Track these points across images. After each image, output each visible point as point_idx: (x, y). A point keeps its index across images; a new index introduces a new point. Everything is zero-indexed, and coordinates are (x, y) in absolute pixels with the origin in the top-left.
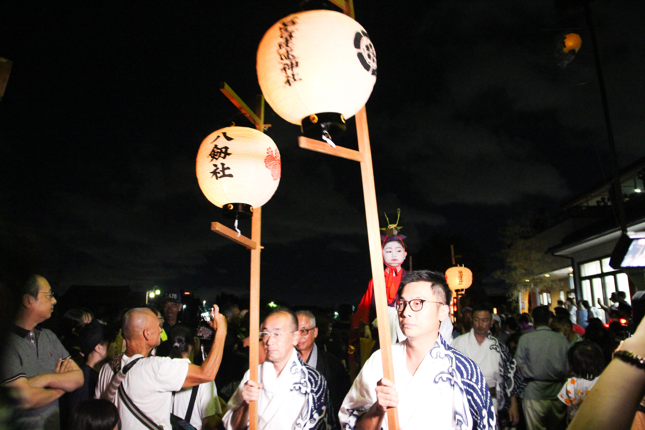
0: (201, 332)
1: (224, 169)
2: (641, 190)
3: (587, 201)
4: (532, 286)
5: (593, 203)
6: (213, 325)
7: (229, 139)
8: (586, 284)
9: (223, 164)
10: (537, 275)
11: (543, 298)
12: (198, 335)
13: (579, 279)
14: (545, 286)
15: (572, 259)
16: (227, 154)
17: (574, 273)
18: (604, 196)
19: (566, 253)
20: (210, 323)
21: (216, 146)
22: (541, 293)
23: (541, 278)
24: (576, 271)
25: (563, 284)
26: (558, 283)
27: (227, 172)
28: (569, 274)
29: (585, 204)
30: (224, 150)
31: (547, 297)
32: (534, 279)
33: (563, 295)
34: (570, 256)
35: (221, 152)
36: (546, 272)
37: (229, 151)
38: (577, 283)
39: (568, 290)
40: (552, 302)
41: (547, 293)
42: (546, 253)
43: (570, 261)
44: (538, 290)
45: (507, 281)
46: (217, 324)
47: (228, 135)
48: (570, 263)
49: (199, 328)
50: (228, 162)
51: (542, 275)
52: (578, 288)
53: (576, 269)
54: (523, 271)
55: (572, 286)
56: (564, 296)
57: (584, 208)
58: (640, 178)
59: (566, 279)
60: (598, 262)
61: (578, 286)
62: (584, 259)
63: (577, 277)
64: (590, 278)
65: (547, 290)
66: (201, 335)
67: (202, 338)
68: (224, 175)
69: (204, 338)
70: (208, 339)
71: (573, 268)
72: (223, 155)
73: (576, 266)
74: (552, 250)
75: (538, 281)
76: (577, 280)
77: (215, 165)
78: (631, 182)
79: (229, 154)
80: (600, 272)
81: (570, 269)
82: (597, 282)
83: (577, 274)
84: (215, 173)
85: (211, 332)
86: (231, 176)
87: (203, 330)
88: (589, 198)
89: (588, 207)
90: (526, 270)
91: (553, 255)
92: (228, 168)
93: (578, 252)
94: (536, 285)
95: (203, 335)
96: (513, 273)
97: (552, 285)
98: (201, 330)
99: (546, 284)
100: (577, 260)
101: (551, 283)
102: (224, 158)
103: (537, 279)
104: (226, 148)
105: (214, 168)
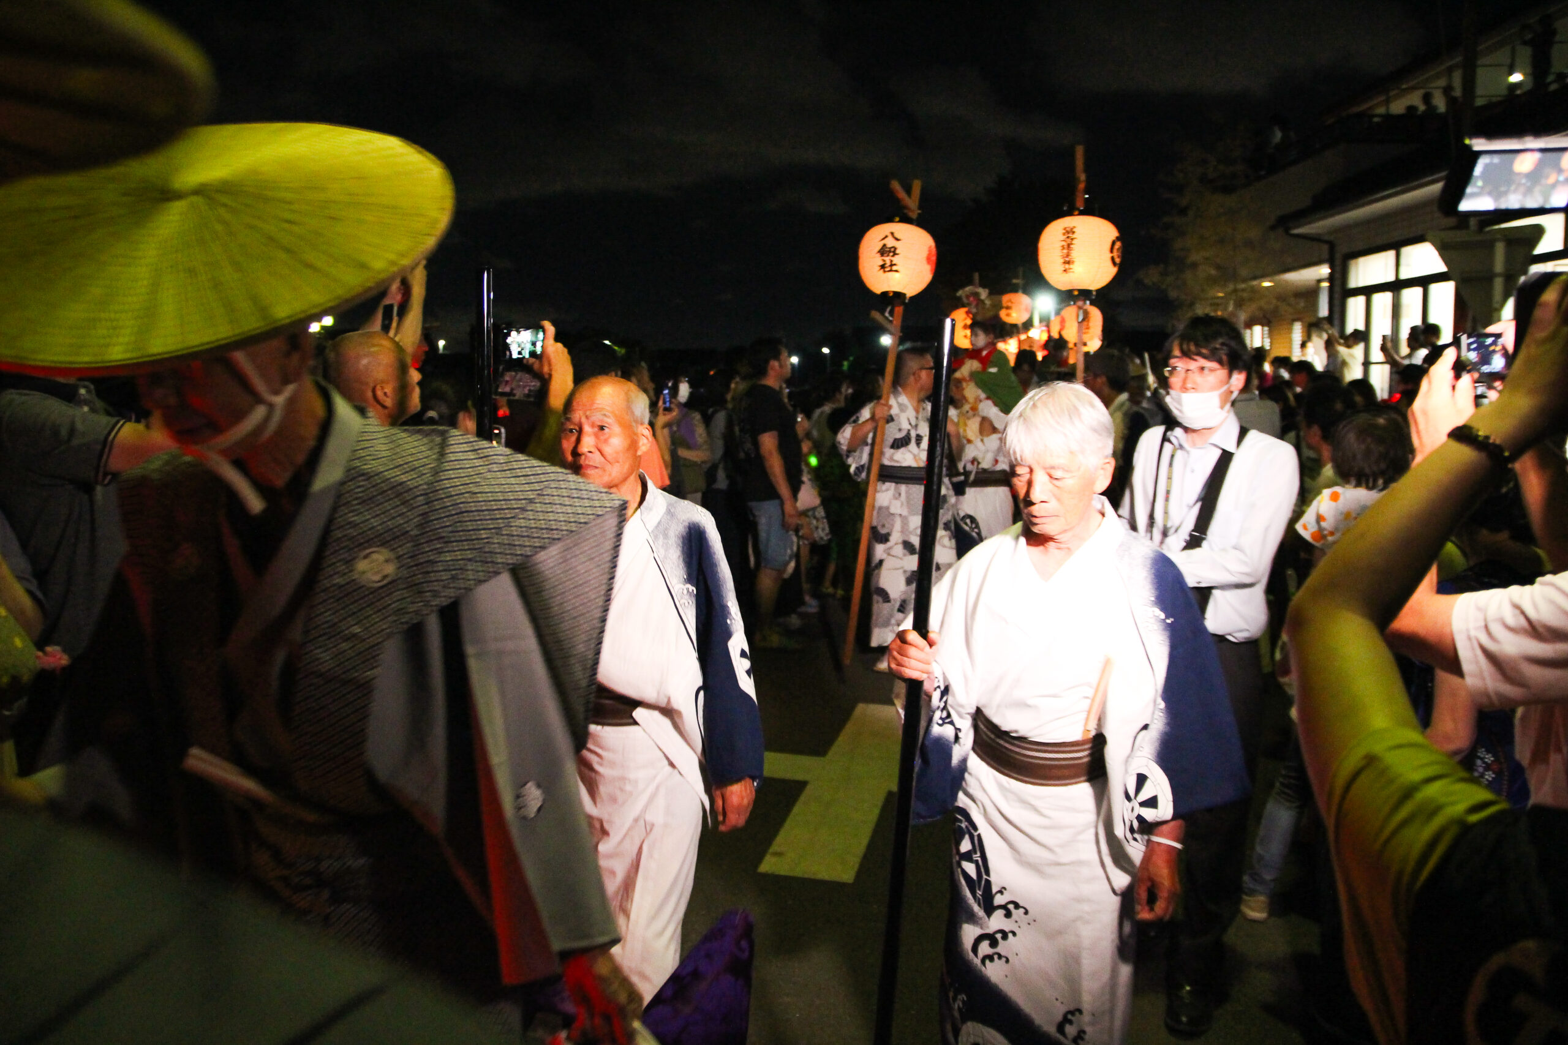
0: (506, 385)
1: (892, 265)
2: (1524, 74)
3: (1387, 102)
4: (1231, 308)
5: (1398, 107)
6: (542, 366)
7: (897, 240)
8: (1355, 307)
9: (891, 261)
10: (1244, 281)
11: (1252, 337)
12: (500, 390)
13: (1341, 292)
14: (1261, 309)
15: (1332, 246)
16: (895, 254)
17: (1331, 278)
18: (1430, 90)
19: (1320, 231)
20: (533, 364)
21: (884, 245)
22: (1249, 325)
23: (1252, 287)
24: (1337, 275)
25: (1302, 304)
26: (1292, 300)
27: (894, 268)
28: (1319, 281)
29: (1381, 110)
30: (892, 250)
31: (1263, 335)
32: (1235, 291)
33: (1300, 331)
34: (1326, 238)
35: (890, 252)
36: (1264, 276)
37: (897, 252)
38: (1337, 302)
39: (1313, 320)
40: (1273, 346)
41: (1263, 325)
42: (1273, 228)
43: (1325, 248)
44: (1243, 317)
45: (1173, 294)
46: (550, 364)
47: (896, 235)
48: (1326, 255)
49: (502, 375)
50: (895, 260)
51: (1255, 283)
52: (1336, 316)
53: (1338, 269)
54: (1213, 272)
55: (1324, 311)
56: (1303, 332)
57: (1376, 120)
58: (1525, 43)
59: (1310, 293)
60: (1391, 254)
61: (1337, 309)
62: (1360, 246)
63: (1337, 289)
64: (1368, 291)
65: (1264, 317)
66: (507, 389)
67: (512, 398)
68: (891, 271)
69: (516, 398)
70: (525, 399)
71: (1331, 268)
72: (891, 254)
73: (1338, 262)
74: (1285, 222)
75: (1245, 295)
76: (1337, 296)
77: (884, 261)
78: (1502, 56)
79: (897, 254)
80: (1391, 278)
81: (1324, 270)
82: (1382, 301)
83: (1338, 283)
84: (883, 267)
85: (535, 384)
86: (896, 271)
87: (513, 378)
88: (1392, 93)
89: (1388, 117)
90: (1218, 267)
91: (1287, 231)
92: (895, 265)
93: (1346, 228)
94: (1239, 304)
95: (512, 389)
96: (1188, 275)
97: (1277, 308)
98: (507, 378)
99: (1262, 303)
100: (1342, 249)
101: (1274, 301)
102: (893, 256)
103: (1243, 290)
104: (895, 249)
105: (881, 263)
